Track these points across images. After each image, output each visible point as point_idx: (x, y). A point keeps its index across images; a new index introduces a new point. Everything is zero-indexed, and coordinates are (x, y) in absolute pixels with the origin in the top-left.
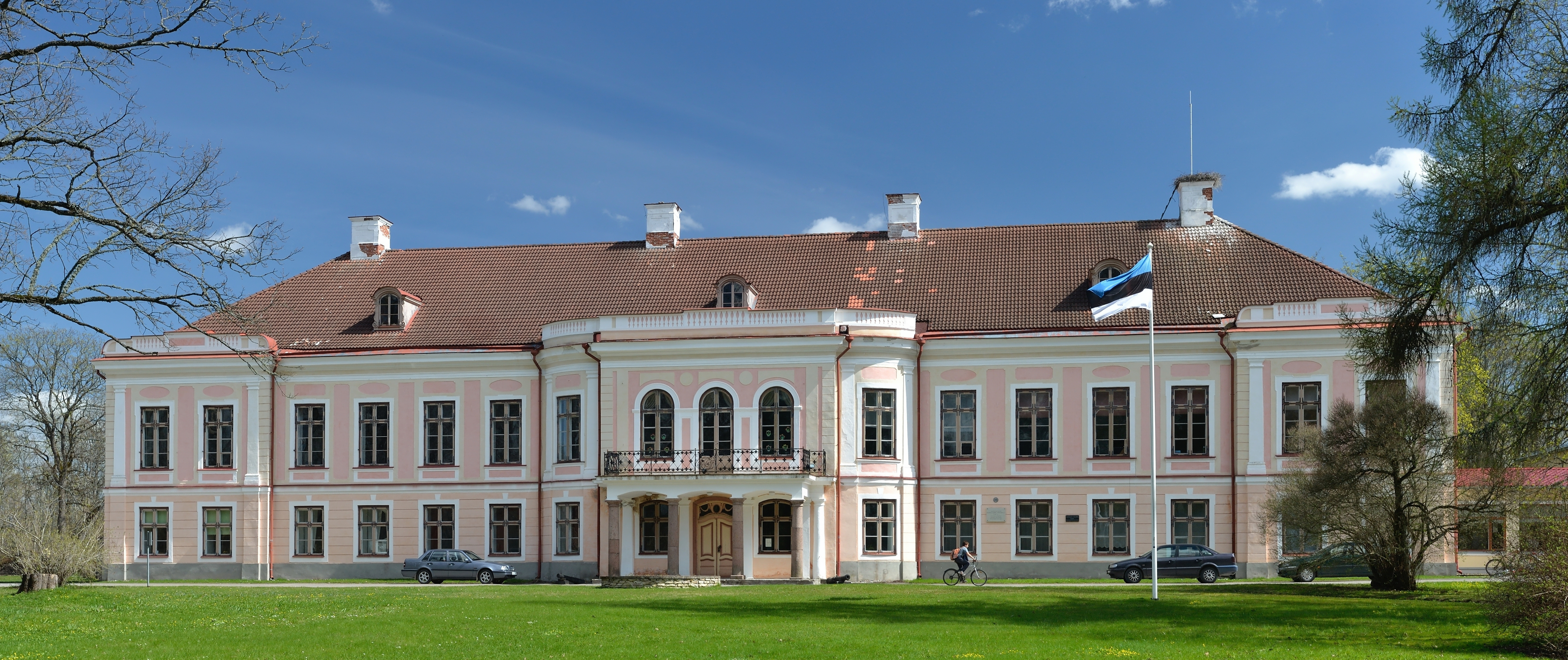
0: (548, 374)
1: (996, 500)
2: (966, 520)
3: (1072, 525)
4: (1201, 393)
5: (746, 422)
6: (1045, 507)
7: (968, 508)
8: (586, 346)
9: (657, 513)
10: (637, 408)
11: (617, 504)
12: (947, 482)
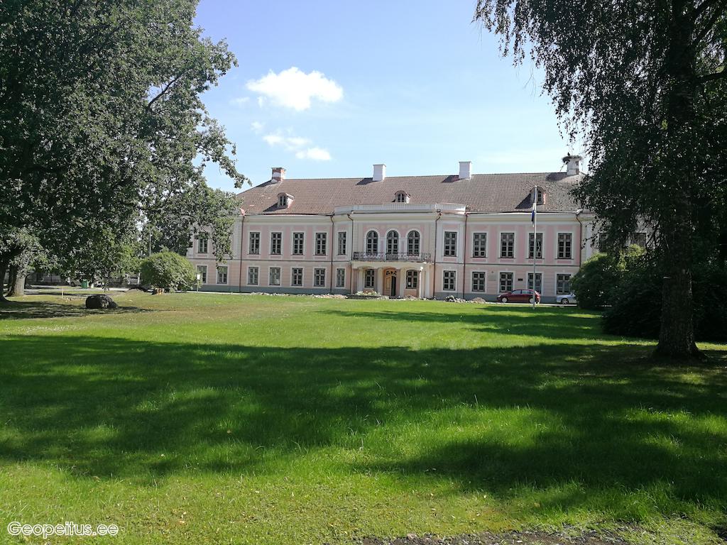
0: (336, 225)
1: (493, 272)
2: (481, 279)
3: (520, 282)
4: (569, 236)
5: (403, 243)
6: (510, 276)
7: (482, 275)
8: (349, 215)
9: (371, 273)
10: (366, 236)
11: (357, 270)
12: (475, 265)
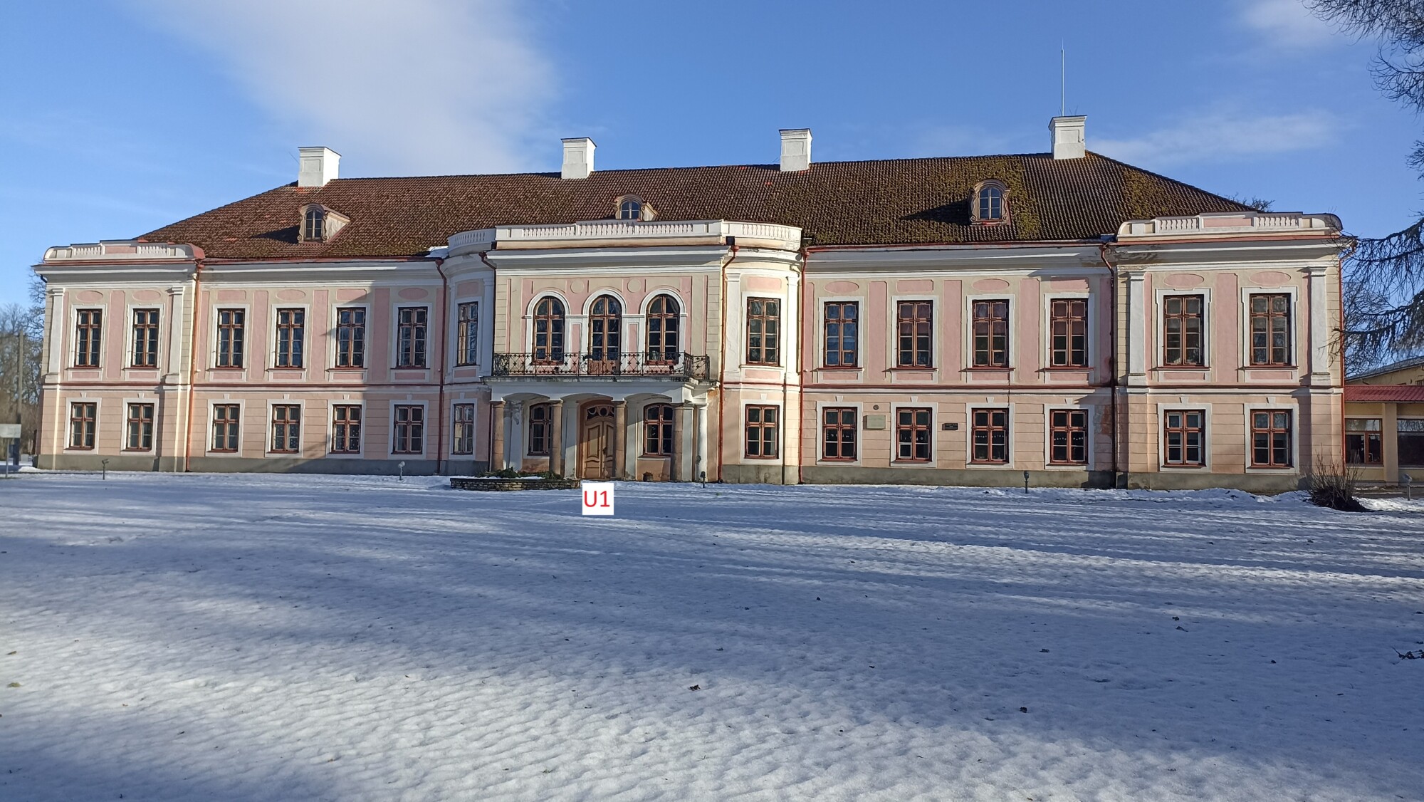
0: (452, 284)
1: (876, 407)
2: (847, 427)
3: (952, 432)
4: (1079, 305)
5: (634, 330)
6: (924, 415)
7: (849, 415)
8: (483, 255)
12: (829, 390)
